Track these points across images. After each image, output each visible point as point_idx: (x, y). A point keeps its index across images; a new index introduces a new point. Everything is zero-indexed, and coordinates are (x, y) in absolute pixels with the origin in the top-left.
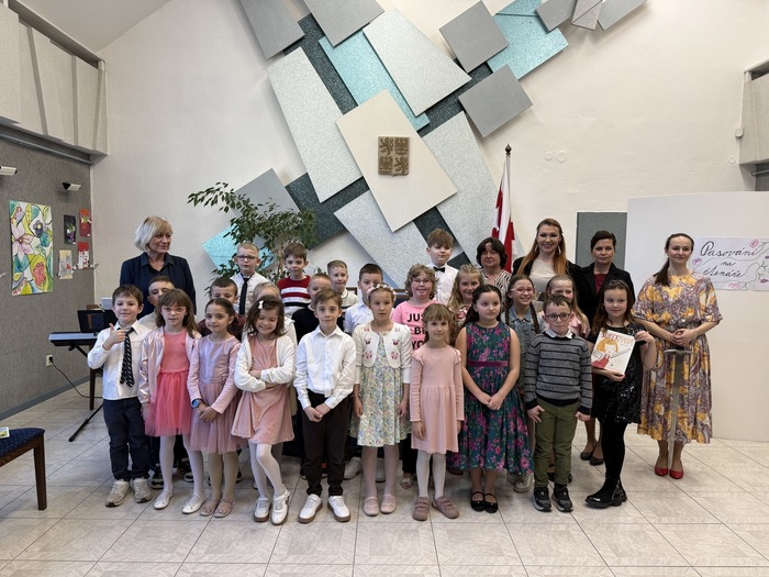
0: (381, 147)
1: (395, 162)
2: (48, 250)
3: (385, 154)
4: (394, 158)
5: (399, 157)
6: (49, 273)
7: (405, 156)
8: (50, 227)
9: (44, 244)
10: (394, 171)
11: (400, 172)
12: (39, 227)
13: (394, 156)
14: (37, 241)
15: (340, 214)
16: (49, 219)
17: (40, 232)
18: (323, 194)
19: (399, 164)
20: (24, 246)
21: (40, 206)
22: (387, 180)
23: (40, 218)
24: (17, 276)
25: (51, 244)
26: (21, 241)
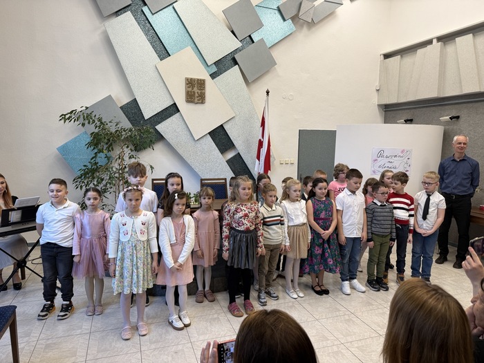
0: (187, 84)
1: (197, 95)
3: (190, 89)
5: (199, 92)
7: (203, 91)
10: (196, 101)
11: (200, 101)
13: (195, 92)
15: (159, 127)
22: (191, 106)
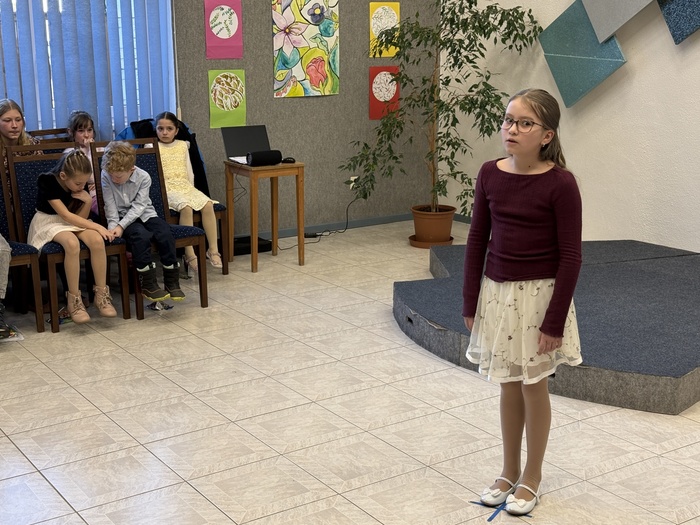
2: (332, 41)
6: (332, 71)
8: (336, 10)
9: (326, 33)
12: (318, 12)
14: (314, 30)
17: (318, 18)
20: (293, 37)
25: (337, 33)
26: (287, 31)
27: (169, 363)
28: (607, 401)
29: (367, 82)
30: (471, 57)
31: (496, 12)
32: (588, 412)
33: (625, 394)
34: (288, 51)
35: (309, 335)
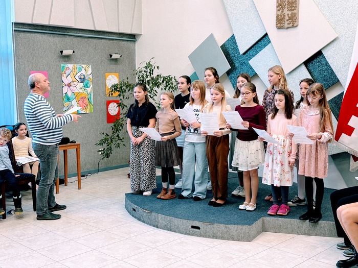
0: (277, 7)
1: (287, 18)
2: (89, 90)
3: (280, 12)
4: (286, 14)
5: (290, 13)
6: (90, 103)
7: (294, 12)
8: (91, 76)
9: (86, 86)
10: (286, 25)
11: (291, 25)
12: (82, 77)
14: (81, 85)
15: (252, 62)
16: (90, 71)
17: (83, 80)
18: (243, 48)
19: (290, 18)
20: (71, 88)
21: (83, 65)
22: (283, 32)
23: (83, 72)
24: (66, 104)
25: (91, 86)
26: (69, 85)
27: (22, 238)
28: (222, 238)
29: (105, 107)
30: (152, 96)
31: (161, 77)
32: (215, 243)
33: (229, 234)
34: (69, 94)
35: (88, 220)
